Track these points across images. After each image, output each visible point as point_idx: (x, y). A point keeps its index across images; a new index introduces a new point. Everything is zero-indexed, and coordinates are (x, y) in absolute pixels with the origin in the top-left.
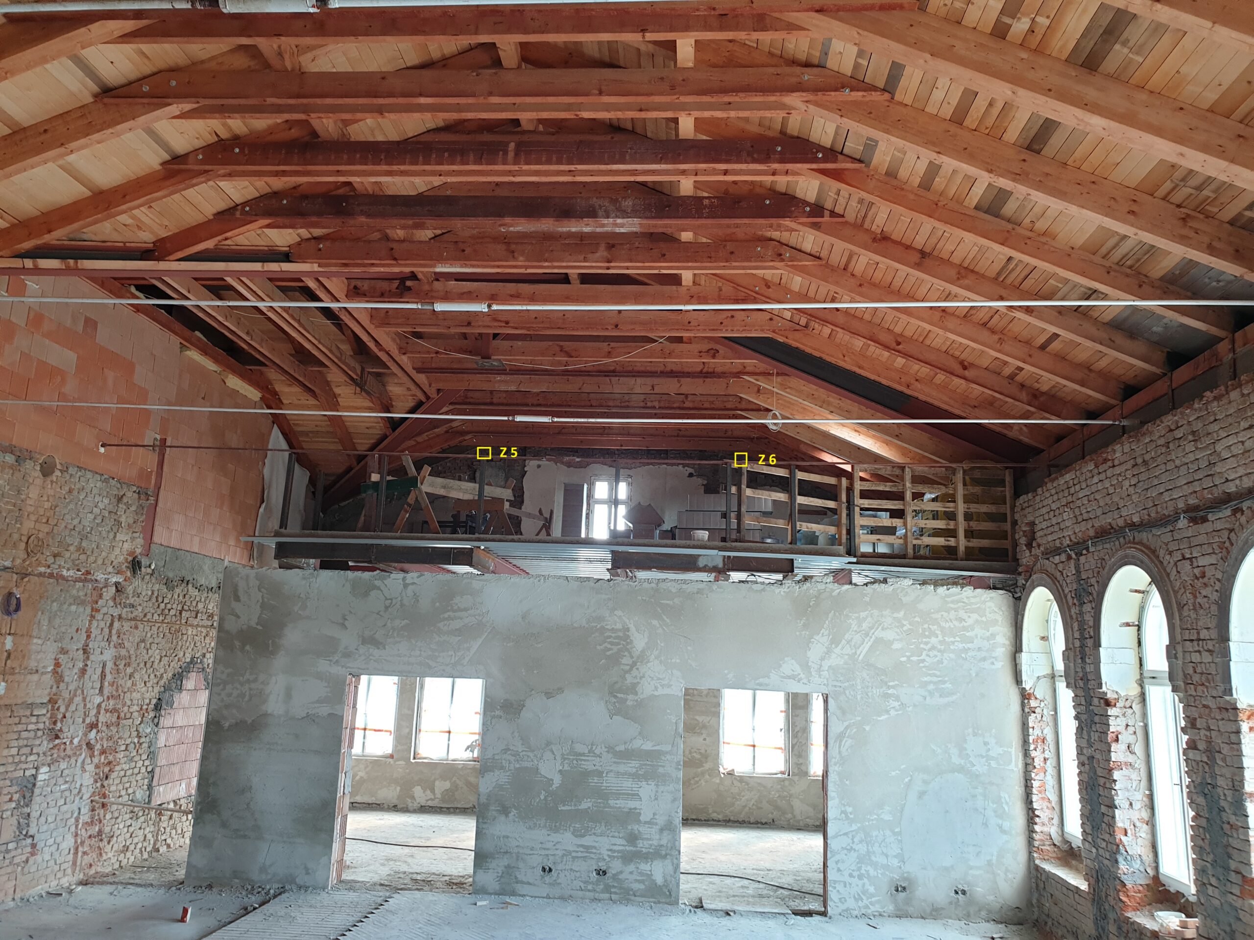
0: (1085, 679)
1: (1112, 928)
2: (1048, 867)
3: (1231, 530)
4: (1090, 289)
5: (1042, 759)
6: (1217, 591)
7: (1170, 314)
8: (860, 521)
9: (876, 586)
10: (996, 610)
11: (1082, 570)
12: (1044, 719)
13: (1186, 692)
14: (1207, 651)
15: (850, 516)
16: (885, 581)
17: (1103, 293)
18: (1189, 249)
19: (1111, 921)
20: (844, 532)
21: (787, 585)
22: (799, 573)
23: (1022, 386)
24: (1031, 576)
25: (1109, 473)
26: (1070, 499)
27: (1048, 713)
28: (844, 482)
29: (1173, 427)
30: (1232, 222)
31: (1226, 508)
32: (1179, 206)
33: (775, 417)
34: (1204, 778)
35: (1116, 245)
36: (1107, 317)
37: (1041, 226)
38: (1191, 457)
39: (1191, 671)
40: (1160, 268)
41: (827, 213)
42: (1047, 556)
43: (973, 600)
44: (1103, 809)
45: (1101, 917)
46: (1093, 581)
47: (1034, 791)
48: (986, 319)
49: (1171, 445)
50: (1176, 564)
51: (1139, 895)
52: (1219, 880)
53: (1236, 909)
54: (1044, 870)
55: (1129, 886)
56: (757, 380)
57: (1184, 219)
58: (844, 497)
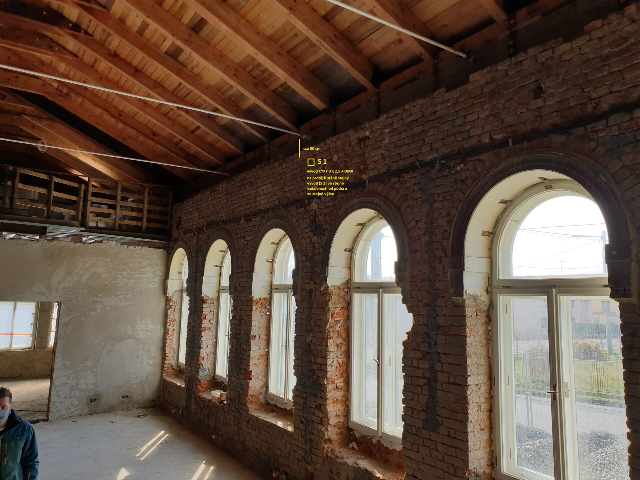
0: (195, 291)
1: (193, 402)
2: (169, 379)
3: (260, 226)
4: (216, 108)
5: (172, 330)
6: (252, 251)
7: (247, 127)
8: (90, 209)
9: (96, 244)
10: (158, 258)
11: (200, 240)
12: (176, 311)
13: (235, 294)
14: (245, 277)
15: (85, 206)
16: (101, 242)
17: (221, 111)
18: (256, 99)
19: (193, 399)
20: (80, 214)
21: (42, 242)
22: (50, 236)
23: (182, 149)
24: (177, 242)
25: (216, 196)
26: (198, 207)
27: (177, 308)
28: (83, 186)
29: (243, 179)
30: (274, 91)
31: (259, 216)
32: (254, 78)
33: (43, 143)
34: (237, 331)
35: (228, 89)
36: (223, 122)
37: (196, 71)
38: (249, 193)
39: (238, 286)
40: (246, 105)
41: (82, 31)
42: (185, 233)
43: (147, 253)
44: (196, 349)
45: (189, 397)
46: (204, 246)
47: (167, 345)
48: (167, 112)
49: (242, 187)
50: (238, 239)
51: (206, 385)
52: (237, 373)
53: (242, 385)
54: (167, 381)
55: (202, 382)
56: (33, 120)
57: (256, 85)
58: (82, 195)
